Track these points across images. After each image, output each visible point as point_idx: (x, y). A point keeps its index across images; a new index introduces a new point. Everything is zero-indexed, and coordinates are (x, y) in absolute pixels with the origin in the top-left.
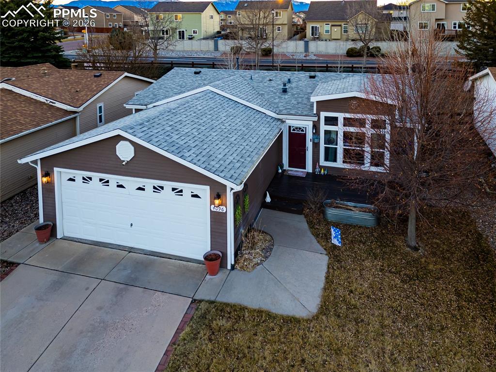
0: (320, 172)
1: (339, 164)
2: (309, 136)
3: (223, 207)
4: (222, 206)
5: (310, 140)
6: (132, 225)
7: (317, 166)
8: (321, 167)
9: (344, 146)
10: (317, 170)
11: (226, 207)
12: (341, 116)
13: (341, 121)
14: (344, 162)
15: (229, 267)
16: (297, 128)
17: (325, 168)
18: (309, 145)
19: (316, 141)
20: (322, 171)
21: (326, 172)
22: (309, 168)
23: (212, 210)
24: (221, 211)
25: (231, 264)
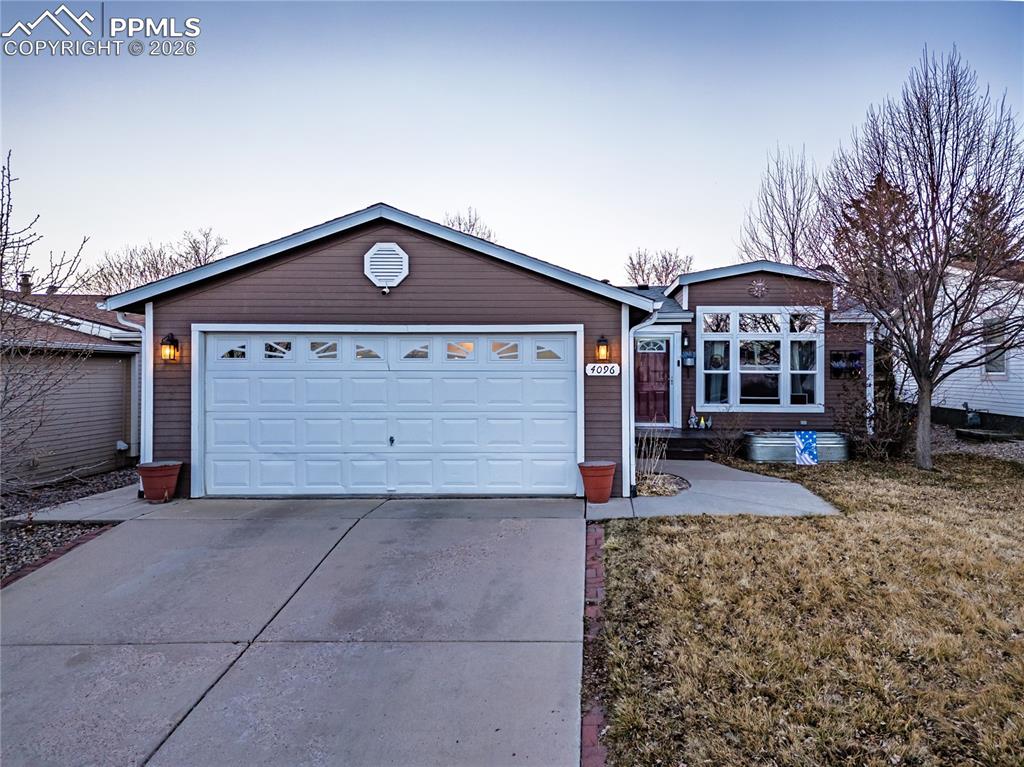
0: (698, 423)
1: (734, 404)
2: (676, 354)
3: (612, 365)
4: (610, 362)
5: (676, 364)
6: (392, 440)
7: (693, 413)
8: (699, 415)
9: (742, 369)
10: (693, 420)
11: (620, 365)
12: (734, 312)
13: (734, 323)
14: (742, 402)
15: (626, 492)
16: (648, 344)
17: (706, 415)
18: (676, 373)
19: (689, 362)
20: (702, 421)
21: (709, 423)
22: (676, 420)
23: (589, 373)
24: (608, 374)
25: (631, 486)
